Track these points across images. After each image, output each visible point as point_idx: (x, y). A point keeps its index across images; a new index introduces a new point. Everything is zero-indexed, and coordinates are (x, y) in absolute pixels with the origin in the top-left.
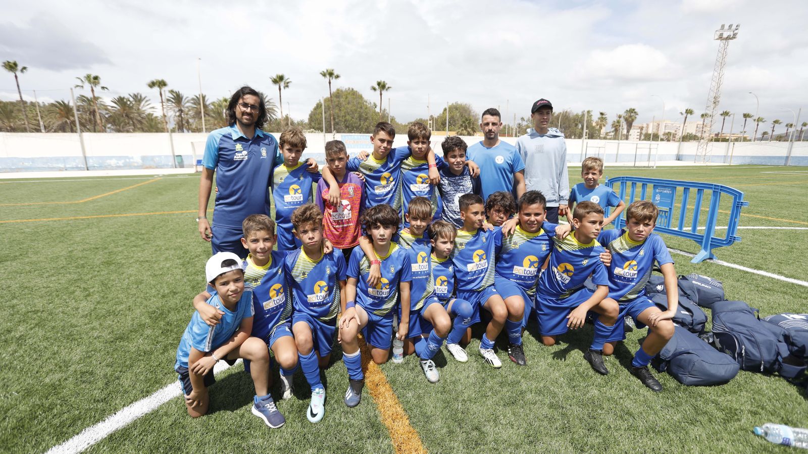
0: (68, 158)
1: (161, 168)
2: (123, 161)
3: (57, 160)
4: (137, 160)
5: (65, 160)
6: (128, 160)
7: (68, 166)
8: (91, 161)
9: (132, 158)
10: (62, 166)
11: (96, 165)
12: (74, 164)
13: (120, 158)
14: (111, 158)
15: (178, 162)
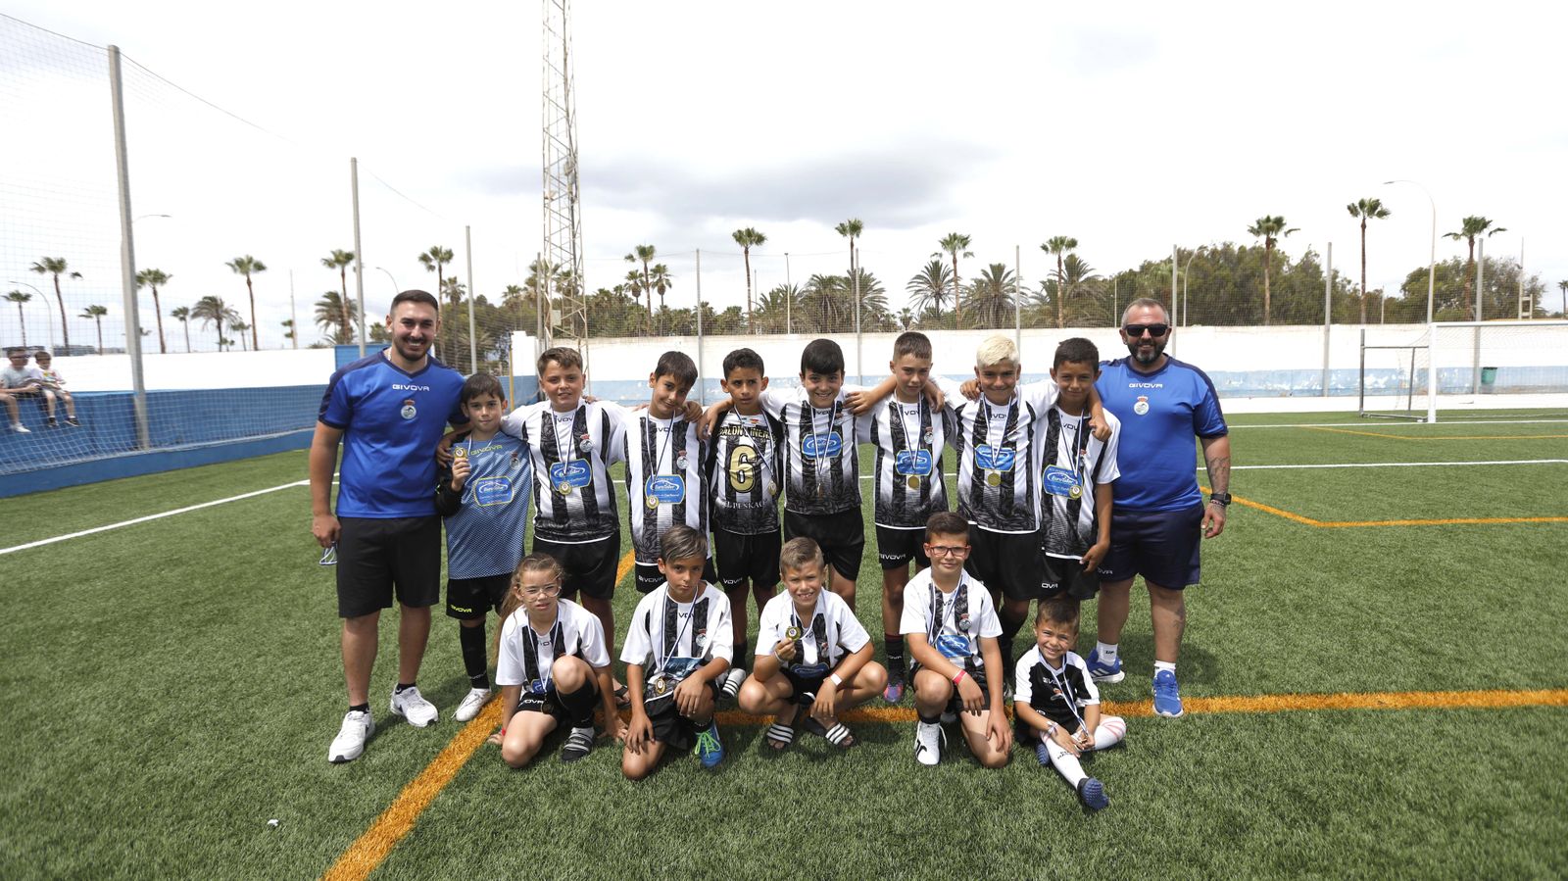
0: (1299, 372)
1: (1449, 393)
2: (1386, 379)
3: (1282, 375)
5: (1294, 375)
7: (1296, 388)
8: (1334, 378)
10: (1286, 387)
11: (1340, 386)
12: (1304, 384)
15: (1483, 381)
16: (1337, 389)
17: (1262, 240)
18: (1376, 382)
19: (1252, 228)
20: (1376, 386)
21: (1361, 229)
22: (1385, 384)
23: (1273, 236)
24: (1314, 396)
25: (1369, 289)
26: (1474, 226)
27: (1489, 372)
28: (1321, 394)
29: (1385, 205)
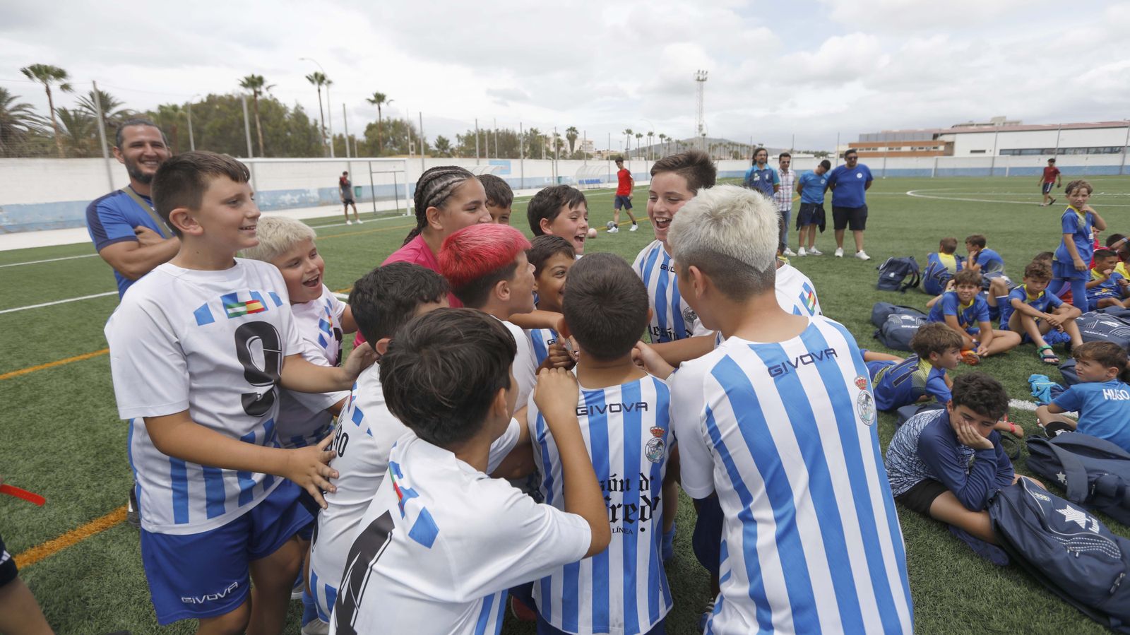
2: (298, 196)
4: (314, 194)
6: (303, 195)
9: (308, 192)
13: (294, 192)
14: (285, 192)
17: (250, 92)
19: (243, 82)
20: (293, 202)
21: (317, 93)
22: (298, 200)
23: (258, 90)
25: (350, 134)
26: (379, 98)
27: (358, 189)
29: (329, 77)
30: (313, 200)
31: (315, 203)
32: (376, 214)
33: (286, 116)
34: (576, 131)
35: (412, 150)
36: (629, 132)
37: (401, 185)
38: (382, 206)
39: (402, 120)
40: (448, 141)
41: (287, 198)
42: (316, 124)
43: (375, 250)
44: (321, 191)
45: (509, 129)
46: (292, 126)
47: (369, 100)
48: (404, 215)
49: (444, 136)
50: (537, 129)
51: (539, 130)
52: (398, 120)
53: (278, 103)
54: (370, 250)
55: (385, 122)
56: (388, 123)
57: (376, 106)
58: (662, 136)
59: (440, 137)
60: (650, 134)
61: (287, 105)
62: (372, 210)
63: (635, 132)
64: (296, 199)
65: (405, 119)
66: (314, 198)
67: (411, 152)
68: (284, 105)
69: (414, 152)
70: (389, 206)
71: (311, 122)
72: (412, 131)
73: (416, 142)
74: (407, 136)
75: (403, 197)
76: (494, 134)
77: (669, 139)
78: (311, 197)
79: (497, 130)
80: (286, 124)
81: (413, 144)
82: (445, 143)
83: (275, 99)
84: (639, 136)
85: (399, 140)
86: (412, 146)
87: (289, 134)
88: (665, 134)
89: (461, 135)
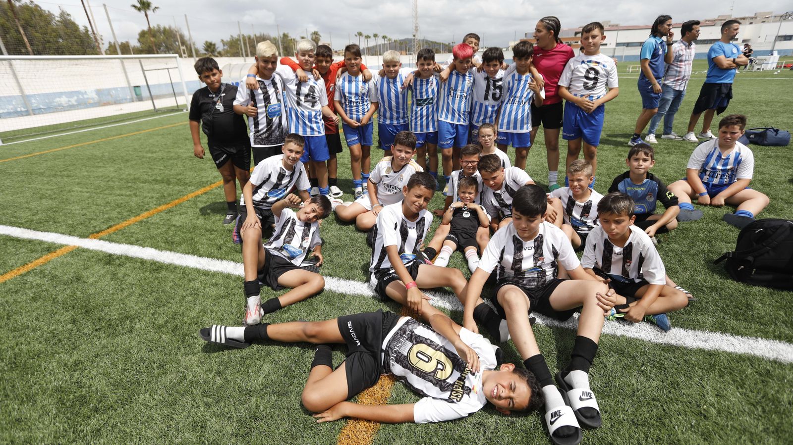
1: (120, 103)
2: (75, 98)
4: (92, 95)
6: (81, 97)
8: (33, 101)
9: (85, 93)
11: (42, 107)
13: (70, 94)
14: (60, 94)
15: (136, 95)
16: (40, 109)
18: (69, 101)
20: (70, 103)
22: (76, 101)
24: (23, 115)
26: (144, 5)
27: (137, 89)
28: (27, 113)
30: (92, 101)
31: (95, 103)
32: (156, 112)
33: (53, 23)
34: (319, 35)
35: (184, 53)
36: (360, 34)
37: (178, 84)
38: (161, 104)
39: (170, 28)
40: (214, 45)
41: (64, 100)
42: (87, 31)
43: (154, 155)
44: (99, 92)
45: (265, 34)
46: (62, 33)
47: (134, 6)
48: (184, 110)
49: (209, 40)
50: (288, 33)
51: (290, 35)
52: (167, 27)
53: (41, 10)
54: (149, 155)
55: (155, 29)
56: (159, 31)
57: (143, 12)
58: (384, 37)
59: (206, 42)
60: (375, 36)
61: (52, 12)
62: (152, 108)
63: (365, 34)
64: (73, 101)
65: (173, 27)
66: (93, 99)
67: (183, 55)
68: (48, 11)
69: (186, 55)
70: (169, 103)
71: (82, 28)
72: (182, 37)
73: (186, 47)
74: (178, 41)
75: (182, 94)
76: (253, 39)
77: (389, 40)
78: (88, 98)
79: (255, 35)
80: (54, 31)
81: (184, 48)
82: (212, 47)
83: (37, 6)
84: (368, 37)
85: (171, 45)
86: (184, 50)
87: (61, 40)
88: (387, 35)
89: (225, 40)
